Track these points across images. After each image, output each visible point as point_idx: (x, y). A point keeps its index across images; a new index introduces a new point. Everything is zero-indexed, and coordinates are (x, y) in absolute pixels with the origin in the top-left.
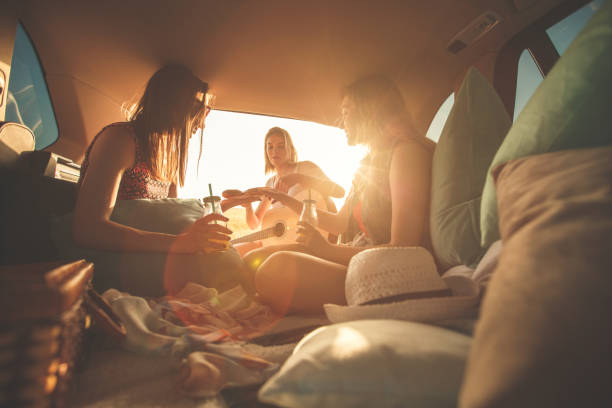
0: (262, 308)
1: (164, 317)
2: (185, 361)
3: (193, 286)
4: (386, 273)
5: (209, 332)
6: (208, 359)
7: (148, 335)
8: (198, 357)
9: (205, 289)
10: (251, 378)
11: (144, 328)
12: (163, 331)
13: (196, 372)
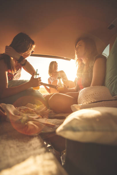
0: (51, 111)
1: (20, 111)
2: (26, 124)
3: (29, 104)
4: (93, 94)
5: (34, 116)
6: (34, 123)
7: (14, 116)
8: (31, 123)
9: (33, 105)
10: (50, 130)
11: (13, 114)
12: (19, 115)
13: (30, 127)
